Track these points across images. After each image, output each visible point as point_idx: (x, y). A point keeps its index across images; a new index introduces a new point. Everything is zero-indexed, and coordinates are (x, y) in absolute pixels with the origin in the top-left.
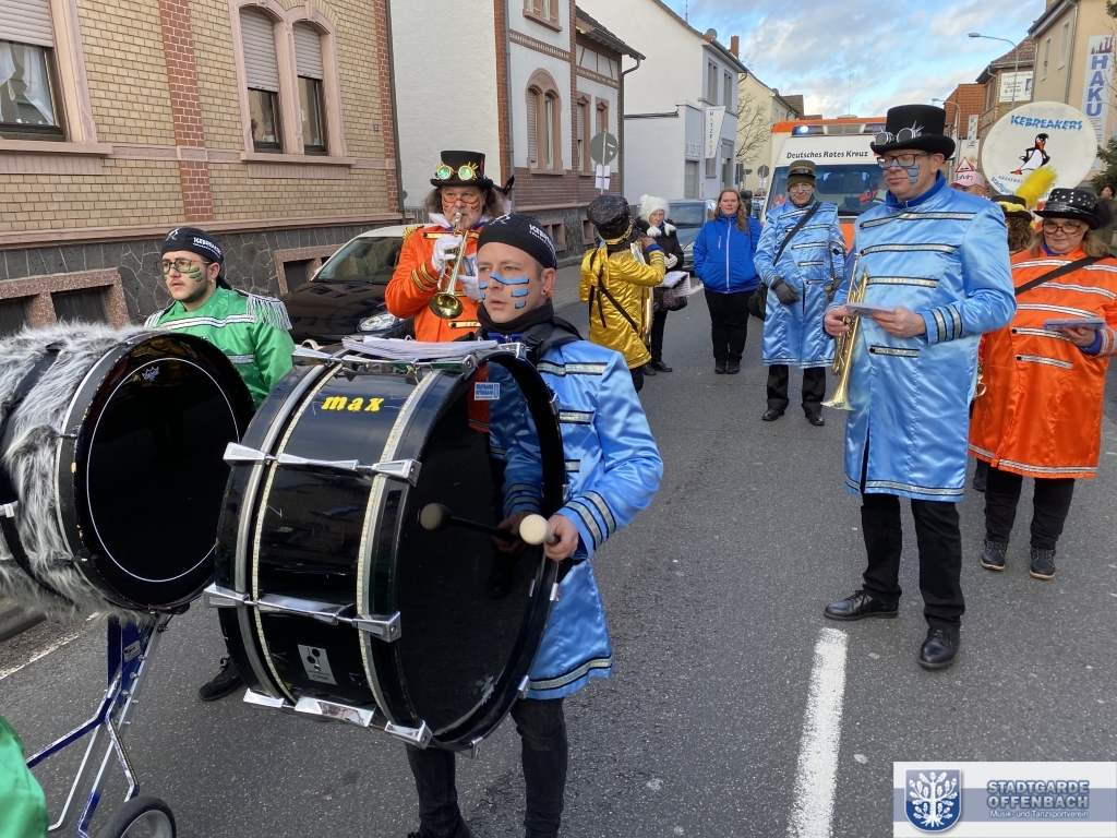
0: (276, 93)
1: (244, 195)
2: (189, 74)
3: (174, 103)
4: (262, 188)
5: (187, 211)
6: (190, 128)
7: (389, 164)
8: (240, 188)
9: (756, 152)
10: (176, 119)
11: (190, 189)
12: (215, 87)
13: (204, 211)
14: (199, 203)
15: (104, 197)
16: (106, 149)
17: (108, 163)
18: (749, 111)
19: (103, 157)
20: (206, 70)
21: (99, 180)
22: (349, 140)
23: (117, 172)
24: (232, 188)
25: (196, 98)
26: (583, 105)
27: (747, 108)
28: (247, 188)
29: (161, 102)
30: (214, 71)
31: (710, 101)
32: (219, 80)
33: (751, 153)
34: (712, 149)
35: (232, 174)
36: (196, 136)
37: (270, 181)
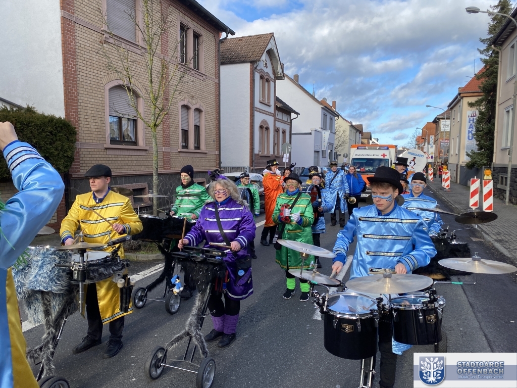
0: (187, 131)
1: (178, 162)
2: (167, 126)
3: (163, 135)
4: (182, 160)
5: (164, 167)
6: (167, 142)
7: (217, 153)
8: (177, 160)
9: (343, 147)
10: (164, 139)
11: (165, 160)
12: (173, 129)
13: (168, 166)
14: (167, 164)
15: (145, 162)
16: (147, 148)
17: (147, 152)
18: (340, 131)
19: (146, 150)
20: (171, 125)
21: (145, 157)
22: (207, 145)
23: (149, 154)
24: (175, 160)
25: (169, 133)
26: (277, 131)
27: (339, 130)
28: (179, 160)
29: (161, 134)
30: (173, 125)
31: (324, 128)
32: (174, 127)
33: (340, 148)
34: (325, 146)
35: (176, 155)
36: (168, 144)
37: (185, 158)
